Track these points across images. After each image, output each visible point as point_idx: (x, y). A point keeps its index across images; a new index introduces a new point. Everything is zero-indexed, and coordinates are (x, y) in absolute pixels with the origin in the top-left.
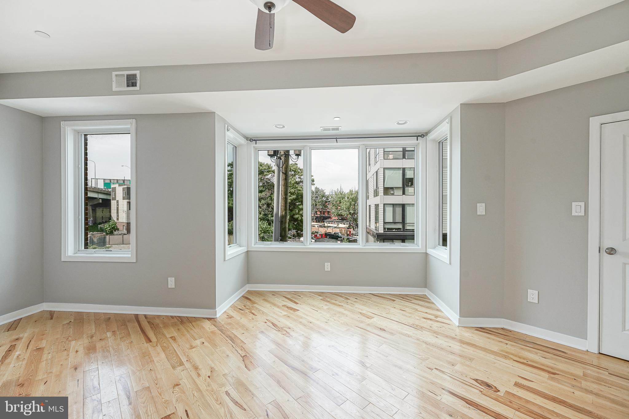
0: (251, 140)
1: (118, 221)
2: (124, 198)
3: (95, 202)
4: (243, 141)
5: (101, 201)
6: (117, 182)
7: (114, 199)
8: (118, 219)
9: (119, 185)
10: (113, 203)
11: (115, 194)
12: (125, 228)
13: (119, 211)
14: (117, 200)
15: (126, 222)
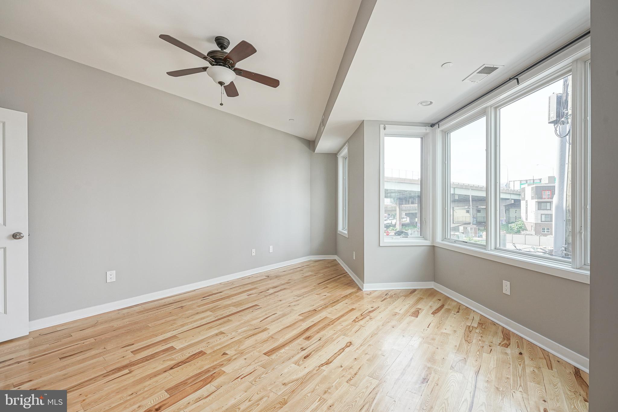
0: (432, 125)
1: (526, 221)
2: (532, 198)
3: (508, 202)
4: (429, 129)
5: (513, 202)
6: (527, 183)
7: (524, 199)
8: (527, 219)
9: (529, 185)
10: (523, 203)
11: (524, 194)
12: (533, 228)
13: (528, 211)
14: (526, 200)
15: (535, 222)
